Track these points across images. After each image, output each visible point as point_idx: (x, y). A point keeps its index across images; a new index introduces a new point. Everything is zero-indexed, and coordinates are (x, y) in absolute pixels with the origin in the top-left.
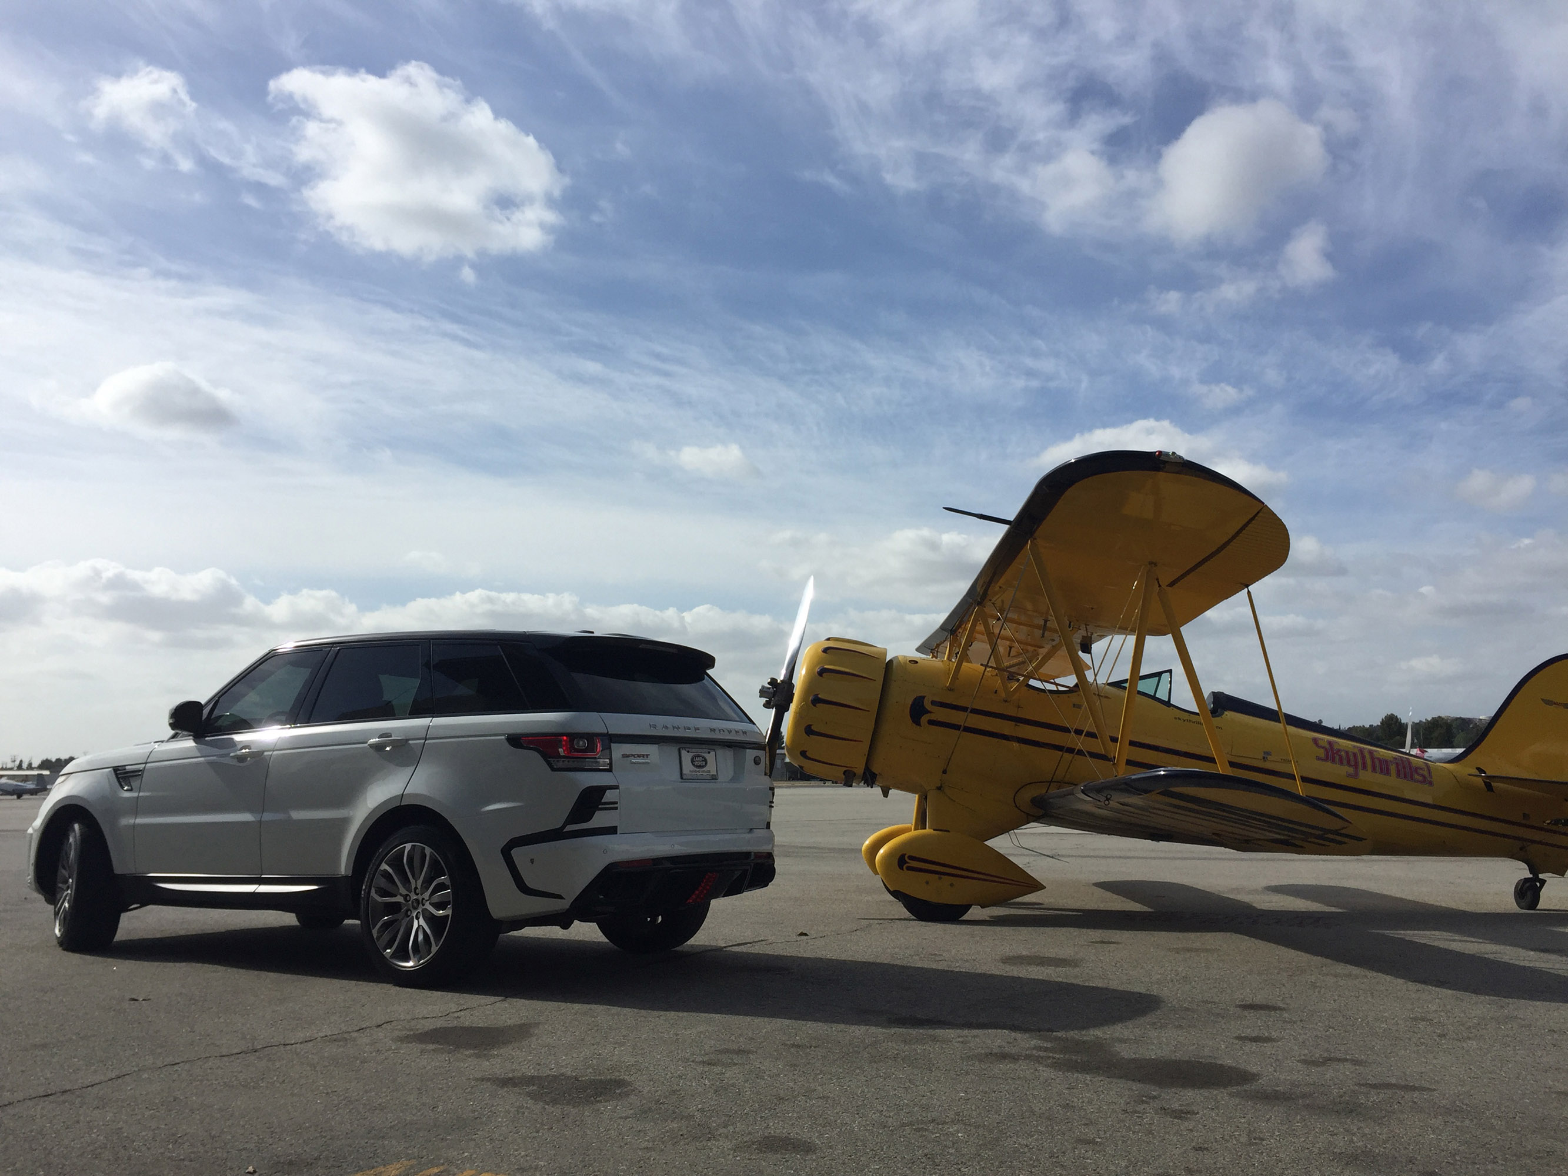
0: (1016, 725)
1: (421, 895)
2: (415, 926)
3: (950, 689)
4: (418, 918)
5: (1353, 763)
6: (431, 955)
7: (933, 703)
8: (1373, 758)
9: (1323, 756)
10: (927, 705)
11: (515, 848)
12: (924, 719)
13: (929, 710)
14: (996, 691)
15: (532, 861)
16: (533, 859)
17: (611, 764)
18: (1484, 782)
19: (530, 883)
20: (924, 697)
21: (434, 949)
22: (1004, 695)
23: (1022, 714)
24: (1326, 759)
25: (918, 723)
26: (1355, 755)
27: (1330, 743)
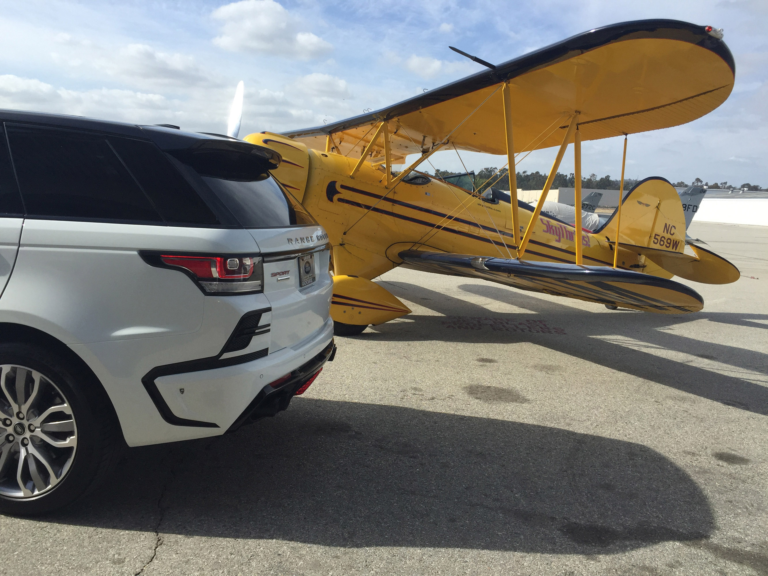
0: (393, 205)
1: (28, 420)
2: (23, 453)
3: (352, 177)
4: (25, 445)
5: (558, 234)
6: (50, 487)
7: (342, 187)
8: (566, 231)
9: (546, 229)
10: (338, 187)
11: (159, 378)
12: (335, 198)
13: (339, 191)
14: (381, 181)
15: (182, 391)
16: (183, 389)
17: (262, 286)
18: (609, 245)
19: (178, 412)
20: (336, 182)
21: (54, 481)
22: (386, 183)
23: (396, 198)
24: (547, 232)
25: (331, 199)
26: (559, 228)
27: (548, 221)
